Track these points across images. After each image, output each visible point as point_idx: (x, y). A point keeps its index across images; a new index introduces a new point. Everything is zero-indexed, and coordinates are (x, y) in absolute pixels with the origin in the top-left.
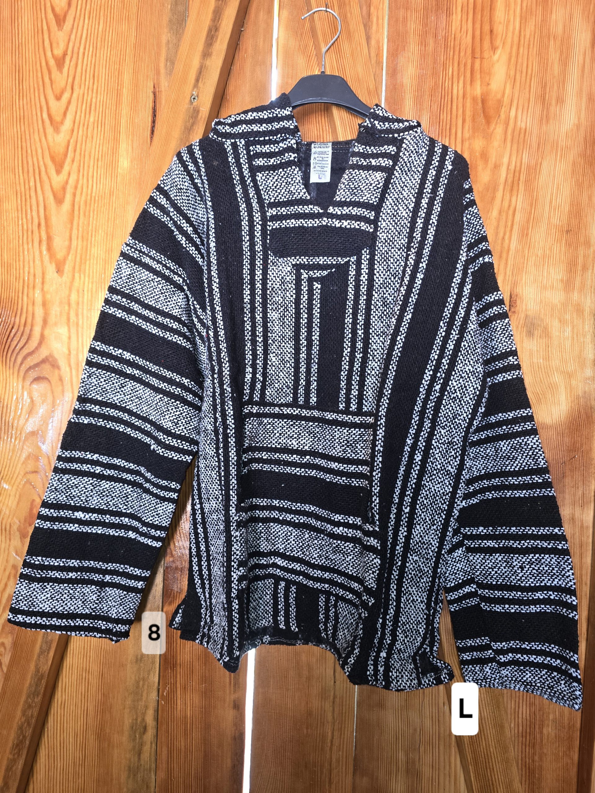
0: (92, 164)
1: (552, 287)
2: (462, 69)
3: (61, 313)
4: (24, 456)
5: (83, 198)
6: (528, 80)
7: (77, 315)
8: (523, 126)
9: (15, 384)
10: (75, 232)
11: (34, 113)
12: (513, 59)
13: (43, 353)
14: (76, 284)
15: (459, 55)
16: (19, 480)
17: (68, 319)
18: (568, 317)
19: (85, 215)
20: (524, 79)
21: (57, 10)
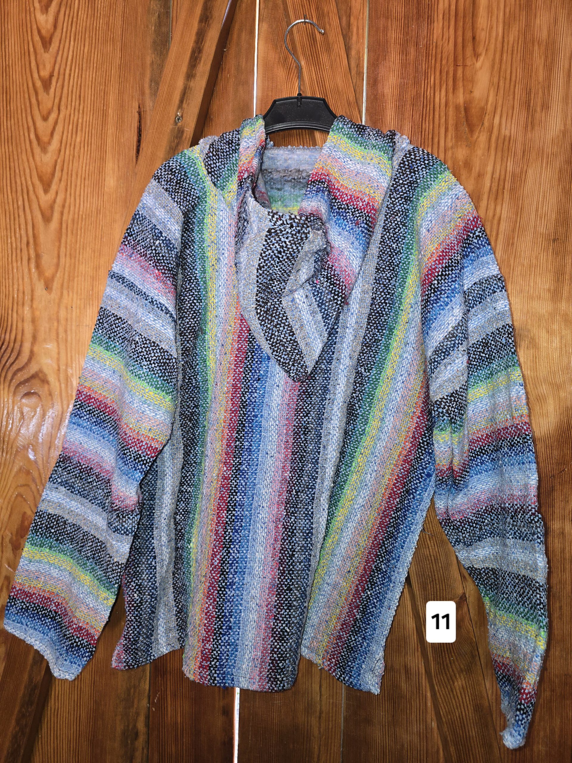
0: (79, 183)
1: (539, 297)
2: (444, 78)
3: (50, 329)
4: (15, 469)
5: (71, 217)
6: (512, 87)
7: (66, 331)
8: (508, 133)
9: (6, 400)
10: (63, 249)
11: (22, 133)
12: (497, 66)
13: (33, 368)
14: (65, 301)
15: (441, 64)
16: (10, 493)
17: (58, 334)
18: (556, 327)
19: (72, 233)
20: (507, 85)
21: (43, 32)
